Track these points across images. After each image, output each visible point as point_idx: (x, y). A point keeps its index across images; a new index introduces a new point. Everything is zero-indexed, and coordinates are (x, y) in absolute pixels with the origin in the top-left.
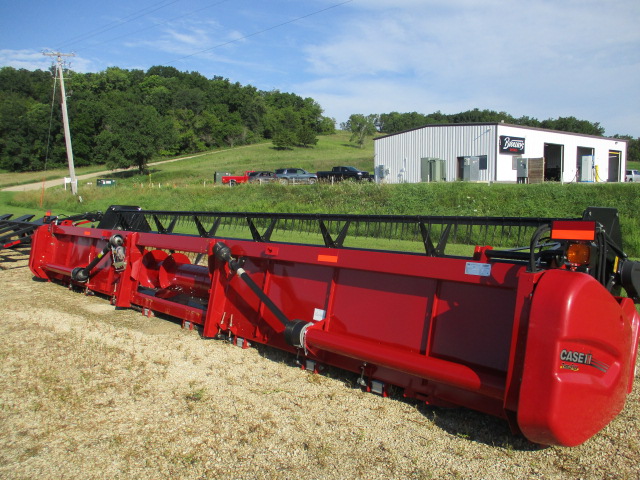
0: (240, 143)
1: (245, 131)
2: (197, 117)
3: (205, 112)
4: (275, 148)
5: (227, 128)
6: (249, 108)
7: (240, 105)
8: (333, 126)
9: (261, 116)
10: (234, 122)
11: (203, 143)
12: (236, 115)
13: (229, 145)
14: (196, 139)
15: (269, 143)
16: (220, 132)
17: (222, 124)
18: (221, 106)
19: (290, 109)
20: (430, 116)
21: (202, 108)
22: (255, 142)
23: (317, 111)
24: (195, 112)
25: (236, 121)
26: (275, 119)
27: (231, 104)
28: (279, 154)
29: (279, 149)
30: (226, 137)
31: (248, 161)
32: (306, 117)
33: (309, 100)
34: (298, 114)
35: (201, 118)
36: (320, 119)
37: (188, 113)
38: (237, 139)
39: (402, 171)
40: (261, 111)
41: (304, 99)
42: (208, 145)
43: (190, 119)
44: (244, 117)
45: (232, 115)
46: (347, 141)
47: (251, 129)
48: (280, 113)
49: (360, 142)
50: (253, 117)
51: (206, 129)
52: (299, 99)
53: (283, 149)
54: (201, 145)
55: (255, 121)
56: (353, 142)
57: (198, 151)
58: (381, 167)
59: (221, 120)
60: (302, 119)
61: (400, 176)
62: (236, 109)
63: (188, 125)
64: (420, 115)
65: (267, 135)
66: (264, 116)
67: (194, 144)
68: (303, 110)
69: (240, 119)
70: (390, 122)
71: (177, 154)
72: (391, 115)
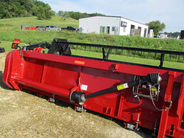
0: (25, 16)
1: (26, 12)
2: (9, 6)
3: (12, 4)
4: (37, 19)
5: (20, 11)
6: (28, 5)
7: (24, 3)
8: (55, 13)
9: (32, 8)
10: (22, 9)
11: (11, 15)
12: (23, 6)
13: (21, 16)
14: (9, 13)
15: (35, 17)
16: (17, 12)
17: (18, 9)
18: (17, 3)
19: (41, 6)
20: (83, 14)
21: (11, 2)
22: (30, 16)
23: (50, 9)
24: (8, 4)
25: (23, 9)
26: (36, 9)
27: (21, 3)
28: (40, 21)
29: (39, 19)
30: (19, 14)
31: (30, 22)
32: (46, 10)
33: (47, 4)
34: (44, 9)
35: (11, 6)
36: (51, 11)
37: (6, 4)
38: (23, 15)
39: (88, 30)
40: (32, 6)
41: (45, 4)
42: (13, 16)
43: (7, 6)
44: (26, 8)
45: (22, 6)
46: (60, 19)
47: (28, 12)
48: (38, 7)
49: (65, 20)
50: (29, 8)
51: (13, 10)
52: (44, 4)
53: (41, 19)
54: (11, 16)
55: (30, 9)
56: (62, 19)
57: (10, 17)
58: (81, 28)
59: (18, 8)
60: (45, 10)
61: (87, 31)
62: (23, 5)
63: (6, 8)
64: (81, 13)
65: (34, 14)
66: (33, 8)
67: (8, 15)
68: (45, 7)
69: (24, 8)
70: (71, 14)
71: (2, 18)
72: (72, 12)
